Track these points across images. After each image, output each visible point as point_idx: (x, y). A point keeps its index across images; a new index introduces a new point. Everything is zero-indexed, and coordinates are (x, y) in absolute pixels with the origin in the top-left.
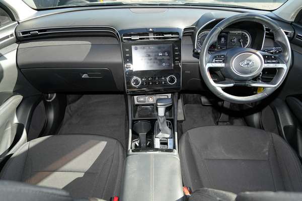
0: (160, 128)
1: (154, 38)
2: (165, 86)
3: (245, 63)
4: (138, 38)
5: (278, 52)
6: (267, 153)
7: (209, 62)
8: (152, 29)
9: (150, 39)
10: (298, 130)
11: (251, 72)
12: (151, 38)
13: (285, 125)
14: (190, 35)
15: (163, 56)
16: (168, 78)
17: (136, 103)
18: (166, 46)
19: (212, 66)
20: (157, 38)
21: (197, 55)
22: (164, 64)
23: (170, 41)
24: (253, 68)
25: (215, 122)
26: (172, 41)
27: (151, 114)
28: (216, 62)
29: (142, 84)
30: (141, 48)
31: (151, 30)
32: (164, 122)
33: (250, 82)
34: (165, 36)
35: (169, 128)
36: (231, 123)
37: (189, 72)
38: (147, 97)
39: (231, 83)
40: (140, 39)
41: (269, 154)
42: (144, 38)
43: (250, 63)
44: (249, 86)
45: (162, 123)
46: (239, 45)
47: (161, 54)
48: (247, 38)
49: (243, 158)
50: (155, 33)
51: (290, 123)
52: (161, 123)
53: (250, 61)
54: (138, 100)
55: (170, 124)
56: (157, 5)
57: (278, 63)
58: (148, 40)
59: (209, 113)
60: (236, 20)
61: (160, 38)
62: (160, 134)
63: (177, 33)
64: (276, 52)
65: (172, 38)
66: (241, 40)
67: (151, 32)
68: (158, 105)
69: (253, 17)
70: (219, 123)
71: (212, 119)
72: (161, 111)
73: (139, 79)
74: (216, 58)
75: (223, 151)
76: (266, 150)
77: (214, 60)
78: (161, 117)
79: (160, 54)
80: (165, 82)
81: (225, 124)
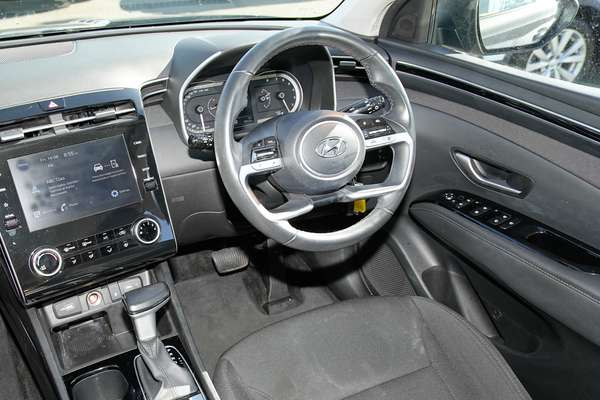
0: (157, 373)
1: (67, 126)
2: (134, 252)
3: (328, 148)
4: (19, 133)
5: (377, 107)
6: (422, 350)
7: (244, 163)
8: (55, 101)
9: (59, 132)
10: (452, 273)
11: (345, 167)
12: (61, 127)
13: (422, 270)
14: (159, 103)
15: (106, 170)
16: (136, 230)
17: (55, 322)
18: (108, 143)
19: (253, 171)
20: (74, 125)
21: (203, 151)
22: (115, 194)
23: (114, 126)
24: (347, 156)
25: (259, 308)
26: (121, 125)
27: (105, 341)
28: (259, 159)
29: (68, 263)
30: (37, 162)
31: (53, 105)
32: (159, 353)
33: (344, 190)
34: (100, 114)
35: (179, 364)
36: (297, 299)
37: (182, 199)
38: (82, 298)
39: (307, 204)
40: (28, 135)
41: (426, 349)
42: (36, 133)
43: (338, 146)
44: (344, 201)
45: (158, 359)
46: (280, 106)
47: (101, 168)
48: (292, 86)
49: (378, 382)
50: (66, 112)
51: (432, 262)
52: (154, 360)
53: (336, 139)
54: (59, 312)
55: (176, 355)
56: (37, 36)
57: (393, 132)
58: (51, 135)
59: (239, 289)
60: (279, 48)
61: (81, 124)
62: (163, 391)
63: (129, 102)
64: (373, 108)
65: (118, 116)
66: (282, 95)
67: (55, 111)
68: (132, 313)
69: (314, 35)
70: (273, 309)
71: (251, 304)
72: (146, 327)
73: (55, 252)
74: (258, 148)
75: (330, 381)
76: (416, 341)
77: (254, 154)
78: (150, 342)
79: (96, 169)
80: (129, 241)
81: (284, 304)
